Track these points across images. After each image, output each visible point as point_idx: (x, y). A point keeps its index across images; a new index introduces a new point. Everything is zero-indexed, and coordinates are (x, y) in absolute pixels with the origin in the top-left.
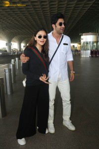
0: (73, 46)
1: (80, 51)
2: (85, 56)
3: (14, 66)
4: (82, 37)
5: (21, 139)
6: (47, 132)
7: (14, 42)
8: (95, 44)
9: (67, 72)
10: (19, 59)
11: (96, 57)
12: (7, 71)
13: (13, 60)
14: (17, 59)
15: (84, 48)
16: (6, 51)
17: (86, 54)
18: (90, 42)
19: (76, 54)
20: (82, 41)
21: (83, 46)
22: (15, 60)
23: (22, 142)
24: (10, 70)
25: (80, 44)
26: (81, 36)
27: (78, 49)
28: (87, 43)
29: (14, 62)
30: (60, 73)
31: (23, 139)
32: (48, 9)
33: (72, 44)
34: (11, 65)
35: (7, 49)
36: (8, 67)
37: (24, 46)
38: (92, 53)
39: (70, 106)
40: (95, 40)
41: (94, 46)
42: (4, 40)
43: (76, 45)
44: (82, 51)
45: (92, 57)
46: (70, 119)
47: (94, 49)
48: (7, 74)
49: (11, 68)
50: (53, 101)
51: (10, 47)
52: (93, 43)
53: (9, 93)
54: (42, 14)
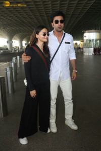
0: (76, 43)
1: (82, 49)
2: (88, 54)
3: (15, 64)
4: (85, 34)
5: (23, 138)
6: (49, 131)
7: (16, 39)
8: (98, 42)
9: (69, 71)
10: (21, 57)
11: (100, 55)
12: (8, 69)
13: (14, 59)
14: (18, 57)
15: (87, 45)
16: (7, 49)
17: (89, 52)
18: (93, 40)
19: (79, 51)
20: (85, 39)
21: (85, 44)
22: (17, 59)
23: (24, 141)
24: (11, 68)
25: (83, 42)
26: (83, 33)
27: (81, 46)
28: (90, 41)
29: (16, 61)
30: (61, 72)
31: (25, 138)
32: (51, 5)
33: (75, 42)
34: (12, 64)
35: (8, 47)
36: (10, 65)
37: (25, 44)
38: (95, 50)
39: (72, 105)
40: (98, 38)
41: (97, 43)
42: (5, 38)
43: (79, 43)
44: (85, 49)
45: (95, 54)
46: (73, 118)
47: (97, 46)
48: (9, 73)
49: (13, 66)
50: (55, 100)
51: (11, 45)
52: (96, 40)
53: (10, 92)
54: (44, 10)
